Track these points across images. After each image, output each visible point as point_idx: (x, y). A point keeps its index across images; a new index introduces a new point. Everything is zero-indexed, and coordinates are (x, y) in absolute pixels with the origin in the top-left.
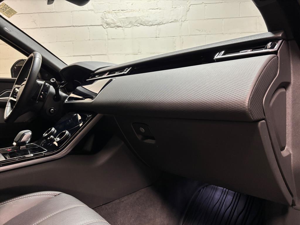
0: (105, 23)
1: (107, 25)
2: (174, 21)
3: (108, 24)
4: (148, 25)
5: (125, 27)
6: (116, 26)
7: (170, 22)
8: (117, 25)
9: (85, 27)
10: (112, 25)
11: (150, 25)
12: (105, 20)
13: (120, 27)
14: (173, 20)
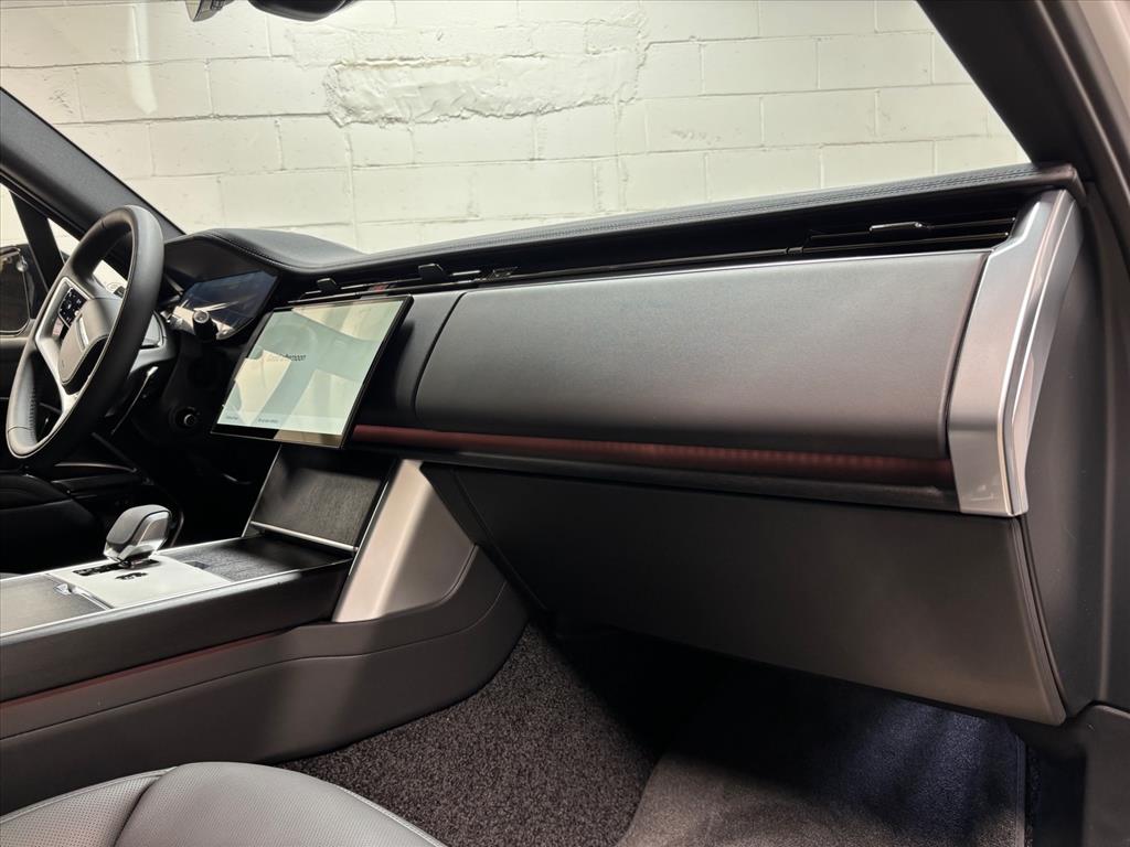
0: (341, 105)
1: (348, 115)
2: (593, 100)
3: (350, 110)
4: (499, 114)
5: (417, 123)
6: (383, 118)
7: (579, 103)
8: (386, 115)
9: (261, 119)
10: (367, 112)
11: (508, 115)
12: (339, 97)
13: (397, 120)
14: (590, 99)
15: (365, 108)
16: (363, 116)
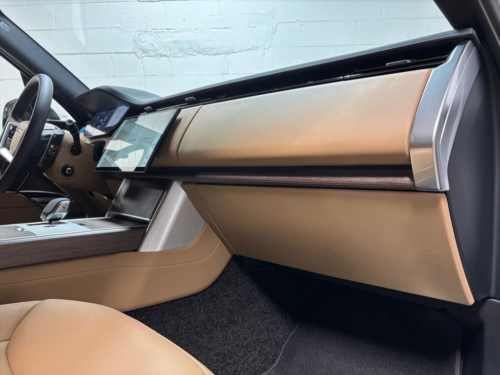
0: (140, 49)
1: (143, 53)
2: (252, 48)
3: (144, 51)
4: (209, 54)
5: (173, 57)
6: (158, 55)
7: (246, 49)
8: (160, 53)
9: (106, 54)
10: (151, 52)
11: (213, 54)
12: (139, 45)
13: (164, 56)
14: (250, 47)
15: (150, 50)
16: (149, 54)
